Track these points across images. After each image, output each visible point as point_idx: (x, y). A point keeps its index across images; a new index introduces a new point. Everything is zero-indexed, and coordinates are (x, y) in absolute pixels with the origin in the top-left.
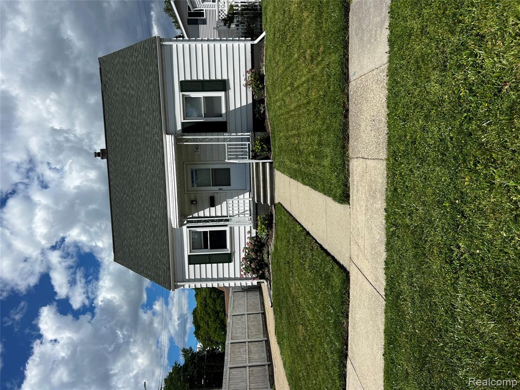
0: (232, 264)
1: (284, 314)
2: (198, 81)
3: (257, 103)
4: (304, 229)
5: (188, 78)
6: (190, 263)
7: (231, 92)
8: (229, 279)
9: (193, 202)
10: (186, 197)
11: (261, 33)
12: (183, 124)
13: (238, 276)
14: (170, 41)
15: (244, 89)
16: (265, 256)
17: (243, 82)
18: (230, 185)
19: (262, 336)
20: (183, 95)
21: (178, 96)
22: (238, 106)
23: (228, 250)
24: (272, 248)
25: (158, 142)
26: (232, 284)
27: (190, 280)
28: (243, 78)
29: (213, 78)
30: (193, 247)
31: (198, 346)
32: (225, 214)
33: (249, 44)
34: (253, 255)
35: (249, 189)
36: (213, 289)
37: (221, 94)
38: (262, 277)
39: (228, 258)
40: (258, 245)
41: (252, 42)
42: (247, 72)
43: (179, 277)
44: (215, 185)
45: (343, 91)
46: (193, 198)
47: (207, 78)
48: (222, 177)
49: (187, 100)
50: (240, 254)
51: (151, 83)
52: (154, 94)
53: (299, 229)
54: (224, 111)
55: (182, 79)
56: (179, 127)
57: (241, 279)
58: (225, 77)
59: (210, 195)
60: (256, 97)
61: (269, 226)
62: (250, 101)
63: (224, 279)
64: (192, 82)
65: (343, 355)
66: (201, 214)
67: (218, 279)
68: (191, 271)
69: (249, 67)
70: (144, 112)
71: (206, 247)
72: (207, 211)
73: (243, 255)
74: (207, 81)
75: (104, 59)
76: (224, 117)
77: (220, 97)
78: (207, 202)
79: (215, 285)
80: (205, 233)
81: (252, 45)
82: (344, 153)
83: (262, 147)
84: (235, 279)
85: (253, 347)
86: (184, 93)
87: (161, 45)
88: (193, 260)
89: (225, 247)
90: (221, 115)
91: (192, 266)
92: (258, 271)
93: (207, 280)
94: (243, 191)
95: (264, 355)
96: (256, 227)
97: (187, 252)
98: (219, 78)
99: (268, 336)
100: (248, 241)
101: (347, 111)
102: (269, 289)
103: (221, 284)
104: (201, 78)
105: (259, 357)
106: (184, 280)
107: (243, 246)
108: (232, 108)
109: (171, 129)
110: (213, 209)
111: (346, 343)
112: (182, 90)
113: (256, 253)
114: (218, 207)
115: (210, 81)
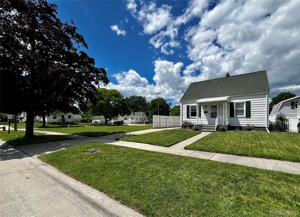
0: (186, 118)
1: (169, 132)
2: (250, 107)
3: (241, 128)
4: (187, 139)
5: (251, 104)
6: (187, 106)
7: (246, 119)
8: (182, 117)
9: (206, 106)
10: (207, 104)
11: (270, 131)
12: (233, 102)
13: (183, 120)
14: (268, 97)
15: (247, 123)
16: (187, 128)
17: (249, 123)
18: (211, 118)
19: (168, 126)
20: (244, 102)
21: (245, 100)
22: (240, 121)
23: (190, 117)
24: (189, 130)
25: (227, 95)
26: (181, 118)
27: (182, 106)
28: (250, 123)
29: (251, 113)
30: (192, 107)
31: (172, 107)
32: (201, 116)
33: (266, 126)
34: (188, 124)
35: (210, 124)
36: (180, 113)
37: (245, 116)
38: (182, 127)
39: (188, 117)
40: (191, 126)
41: (267, 127)
42: (253, 125)
43: (183, 103)
44: (211, 113)
45: (214, 151)
46: (207, 106)
47: (251, 111)
48: (214, 115)
49: (243, 103)
50: (189, 120)
51: (250, 91)
52: (245, 92)
53: (188, 137)
54: (238, 116)
55: (251, 102)
56: (232, 101)
57: (182, 121)
58: (251, 117)
59: (208, 112)
60: (243, 128)
61: (195, 130)
62: (242, 126)
63: (182, 116)
64: (250, 105)
65: (151, 144)
66: (202, 109)
67: (182, 114)
68: (185, 106)
69: (255, 126)
70: (239, 89)
71: (192, 110)
72: (203, 111)
73: (189, 121)
74: (250, 110)
75: (265, 73)
76: (236, 116)
77: (244, 115)
78: (206, 111)
79: (181, 113)
80: (196, 110)
81: (266, 127)
82: (197, 150)
83: (221, 129)
84: (182, 119)
85: (165, 124)
86: (245, 103)
87: (266, 94)
88: (188, 107)
89: (191, 116)
90: (236, 115)
91: (186, 106)
92: (184, 126)
93: (182, 111)
94: (209, 122)
95: (163, 126)
96: (196, 126)
97: (190, 105)
98: (251, 115)
99: (168, 128)
100: (193, 123)
101: (208, 152)
102: (179, 129)
103: (181, 115)
104: (251, 108)
105: (163, 125)
106: (182, 104)
107: (191, 121)
108: (239, 119)
109: (231, 99)
110: (203, 112)
111: (154, 145)
112: (247, 102)
113: (189, 125)
114: (204, 114)
115: (250, 112)
